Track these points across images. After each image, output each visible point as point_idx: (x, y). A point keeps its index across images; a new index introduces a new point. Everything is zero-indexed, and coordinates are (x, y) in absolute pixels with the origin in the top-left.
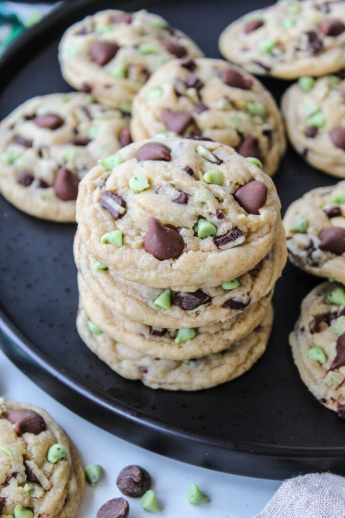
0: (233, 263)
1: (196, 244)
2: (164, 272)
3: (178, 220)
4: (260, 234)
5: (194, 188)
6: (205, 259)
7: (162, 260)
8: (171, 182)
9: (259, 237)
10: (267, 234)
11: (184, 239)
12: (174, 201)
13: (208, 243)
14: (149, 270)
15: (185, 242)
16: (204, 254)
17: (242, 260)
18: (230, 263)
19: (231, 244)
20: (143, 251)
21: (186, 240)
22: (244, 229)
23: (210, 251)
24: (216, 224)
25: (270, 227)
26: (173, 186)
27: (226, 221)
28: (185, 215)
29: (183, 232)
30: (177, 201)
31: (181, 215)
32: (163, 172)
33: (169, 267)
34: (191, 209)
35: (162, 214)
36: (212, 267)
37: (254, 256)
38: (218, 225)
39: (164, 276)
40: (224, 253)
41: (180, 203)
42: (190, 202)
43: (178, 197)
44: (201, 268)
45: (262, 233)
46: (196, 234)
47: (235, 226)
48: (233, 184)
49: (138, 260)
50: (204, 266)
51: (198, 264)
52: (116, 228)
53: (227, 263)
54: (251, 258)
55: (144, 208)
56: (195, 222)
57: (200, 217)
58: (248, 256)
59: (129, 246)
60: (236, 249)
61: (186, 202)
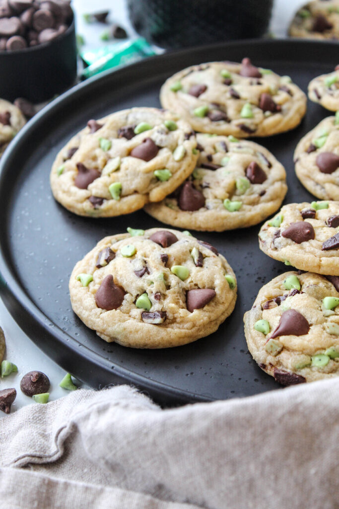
0: (142, 334)
1: (129, 308)
2: (93, 316)
3: (128, 286)
4: (181, 326)
5: (155, 269)
6: (124, 321)
7: (99, 307)
8: (145, 259)
9: (179, 328)
10: (188, 329)
13: (136, 312)
14: (86, 310)
15: (123, 303)
16: (127, 317)
17: (151, 335)
18: (139, 332)
19: (150, 321)
20: (93, 296)
21: (124, 302)
22: (170, 315)
23: (134, 318)
24: (152, 302)
25: (194, 326)
26: (145, 262)
27: (160, 303)
28: (134, 285)
29: (127, 296)
30: (136, 272)
33: (98, 313)
34: (141, 283)
35: (121, 276)
36: (125, 329)
37: (162, 338)
38: (153, 304)
39: (92, 319)
40: (141, 324)
41: (137, 274)
42: (144, 277)
43: (139, 270)
44: (116, 325)
45: (183, 326)
46: (135, 302)
47: (163, 310)
48: (192, 284)
49: (85, 299)
50: (119, 325)
51: (116, 321)
52: (92, 273)
53: (137, 331)
54: (159, 338)
55: (115, 268)
56: (139, 293)
57: (145, 292)
58: (158, 335)
59: (89, 288)
60: (152, 325)
61: (141, 276)
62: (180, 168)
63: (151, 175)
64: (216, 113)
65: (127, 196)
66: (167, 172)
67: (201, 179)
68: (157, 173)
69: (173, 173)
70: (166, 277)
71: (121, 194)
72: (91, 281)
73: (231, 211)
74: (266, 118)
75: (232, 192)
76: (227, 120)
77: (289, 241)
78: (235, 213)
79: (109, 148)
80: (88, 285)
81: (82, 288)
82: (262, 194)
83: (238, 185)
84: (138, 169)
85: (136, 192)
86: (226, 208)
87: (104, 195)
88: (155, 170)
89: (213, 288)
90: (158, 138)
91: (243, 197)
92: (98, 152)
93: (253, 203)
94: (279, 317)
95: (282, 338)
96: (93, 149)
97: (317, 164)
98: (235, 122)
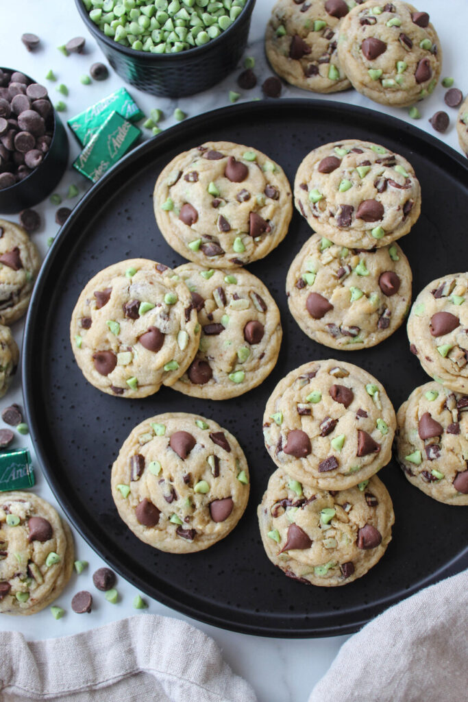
1: (165, 526)
3: (161, 508)
4: (209, 538)
5: (181, 496)
6: (163, 540)
7: (140, 523)
8: (172, 484)
9: (206, 540)
11: (160, 520)
12: (165, 497)
13: (172, 530)
16: (166, 535)
20: (134, 511)
21: (160, 521)
22: (198, 531)
23: (171, 535)
27: (189, 524)
28: (166, 509)
29: (161, 515)
30: (166, 499)
31: (164, 507)
32: (172, 470)
34: (172, 508)
35: (154, 499)
38: (184, 524)
40: (177, 541)
42: (173, 503)
43: (168, 496)
46: (168, 521)
47: (192, 529)
48: (213, 498)
52: (129, 485)
55: (147, 487)
56: (171, 515)
57: (174, 514)
59: (128, 502)
61: (170, 502)
62: (186, 355)
63: (161, 372)
64: (209, 245)
65: (142, 386)
66: (175, 364)
67: (206, 352)
68: (166, 369)
69: (179, 363)
70: (191, 499)
71: (138, 385)
72: (130, 492)
73: (235, 384)
74: (256, 244)
75: (235, 362)
76: (221, 253)
77: (290, 457)
78: (240, 386)
79: (119, 333)
80: (127, 497)
81: (124, 500)
82: (262, 356)
83: (240, 355)
84: (149, 368)
85: (150, 385)
86: (231, 381)
87: (123, 387)
88: (164, 366)
89: (230, 497)
90: (161, 324)
91: (244, 365)
92: (109, 336)
93: (254, 369)
94: (286, 530)
95: (291, 553)
96: (104, 333)
97: (308, 308)
98: (229, 256)
